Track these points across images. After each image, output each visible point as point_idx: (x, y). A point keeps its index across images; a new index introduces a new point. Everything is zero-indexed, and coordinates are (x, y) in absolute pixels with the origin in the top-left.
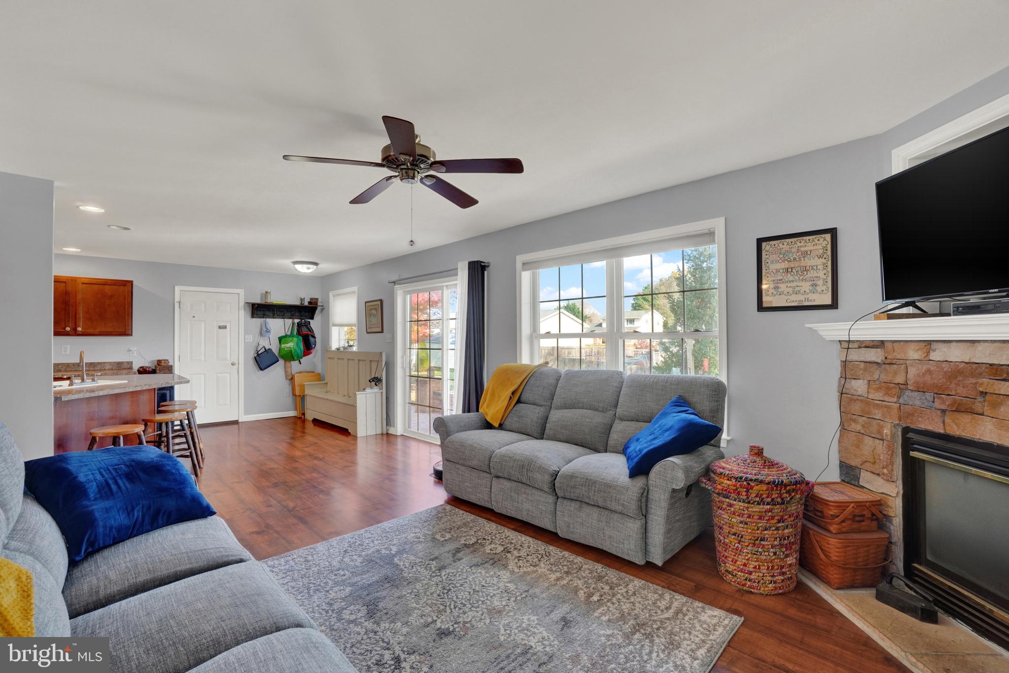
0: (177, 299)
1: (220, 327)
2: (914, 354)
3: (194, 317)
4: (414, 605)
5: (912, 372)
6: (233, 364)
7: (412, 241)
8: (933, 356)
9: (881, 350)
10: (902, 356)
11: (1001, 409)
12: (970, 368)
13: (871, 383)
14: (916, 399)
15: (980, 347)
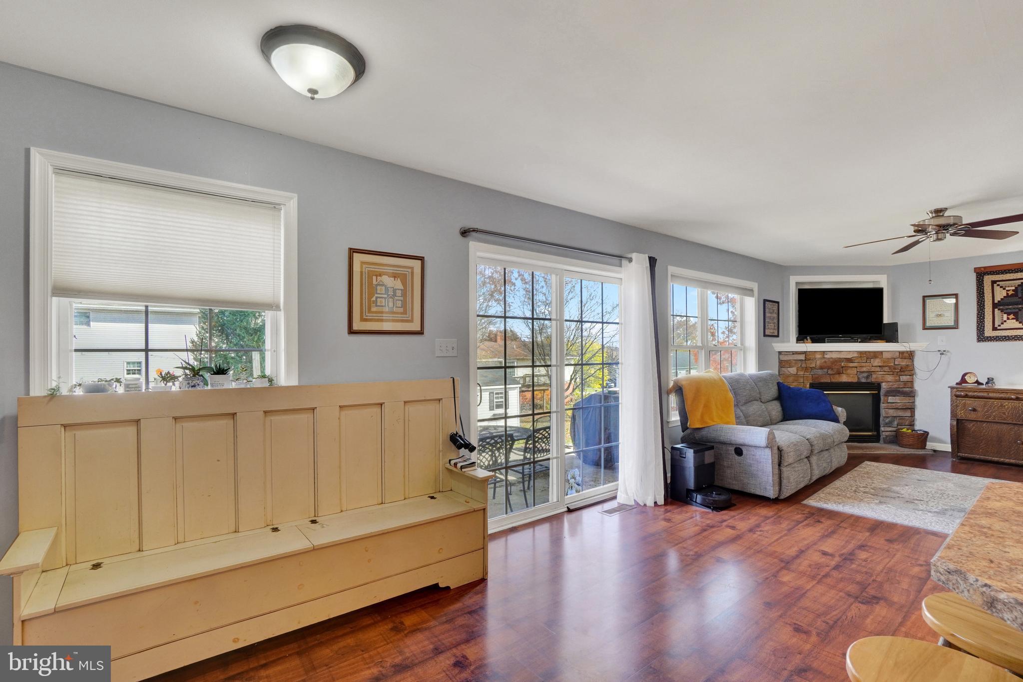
2: (818, 356)
5: (818, 363)
8: (826, 356)
9: (804, 355)
10: (813, 357)
11: (848, 371)
12: (840, 360)
13: (798, 369)
14: (820, 372)
15: (843, 353)
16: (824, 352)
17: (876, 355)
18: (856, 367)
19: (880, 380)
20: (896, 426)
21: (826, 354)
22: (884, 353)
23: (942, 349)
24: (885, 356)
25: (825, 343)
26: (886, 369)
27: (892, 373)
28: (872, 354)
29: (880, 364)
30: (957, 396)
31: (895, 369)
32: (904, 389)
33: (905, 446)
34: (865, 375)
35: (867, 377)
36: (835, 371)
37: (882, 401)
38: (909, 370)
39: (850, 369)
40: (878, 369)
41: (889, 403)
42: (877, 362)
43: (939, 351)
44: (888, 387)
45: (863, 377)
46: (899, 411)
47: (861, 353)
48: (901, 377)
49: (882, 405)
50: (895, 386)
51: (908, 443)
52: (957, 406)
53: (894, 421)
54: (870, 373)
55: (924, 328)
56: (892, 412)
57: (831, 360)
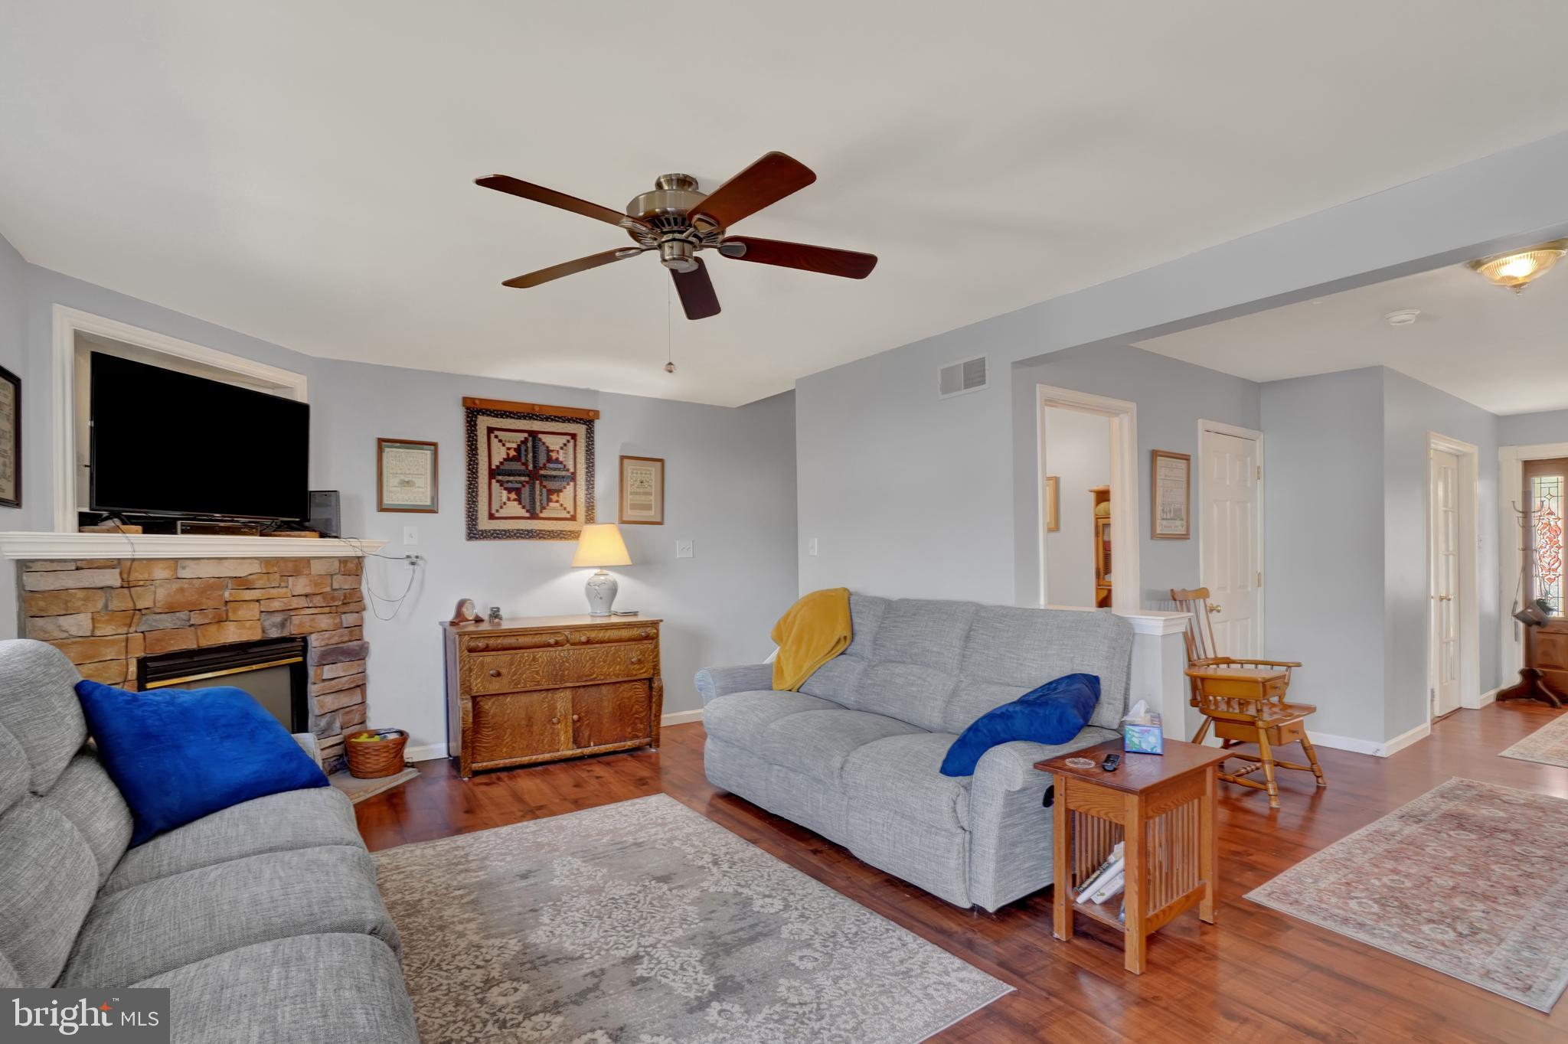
2: (160, 573)
4: (689, 908)
5: (161, 594)
7: (670, 364)
8: (182, 574)
9: (117, 571)
10: (146, 576)
11: (240, 613)
12: (219, 583)
13: (97, 616)
14: (167, 622)
15: (226, 563)
16: (176, 560)
17: (298, 566)
18: (258, 601)
19: (306, 629)
20: (338, 731)
21: (184, 568)
22: (312, 562)
23: (413, 554)
24: (317, 568)
25: (175, 533)
26: (318, 601)
27: (327, 610)
28: (290, 565)
29: (308, 590)
30: (471, 650)
31: (333, 599)
32: (350, 643)
33: (370, 775)
34: (278, 618)
35: (283, 625)
36: (210, 613)
37: (310, 680)
38: (352, 601)
39: (245, 605)
40: (302, 602)
41: (324, 680)
42: (301, 585)
43: (408, 557)
44: (323, 643)
45: (274, 625)
46: (342, 695)
47: (268, 562)
48: (343, 616)
49: (313, 689)
50: (336, 639)
51: (376, 767)
52: (470, 670)
53: (335, 719)
54: (288, 612)
55: (382, 508)
56: (332, 703)
57: (197, 583)
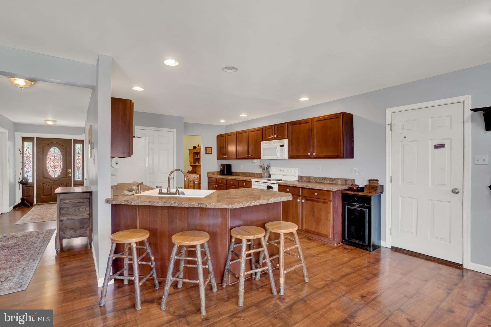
0: (388, 121)
1: (437, 147)
3: (405, 137)
6: (455, 192)
